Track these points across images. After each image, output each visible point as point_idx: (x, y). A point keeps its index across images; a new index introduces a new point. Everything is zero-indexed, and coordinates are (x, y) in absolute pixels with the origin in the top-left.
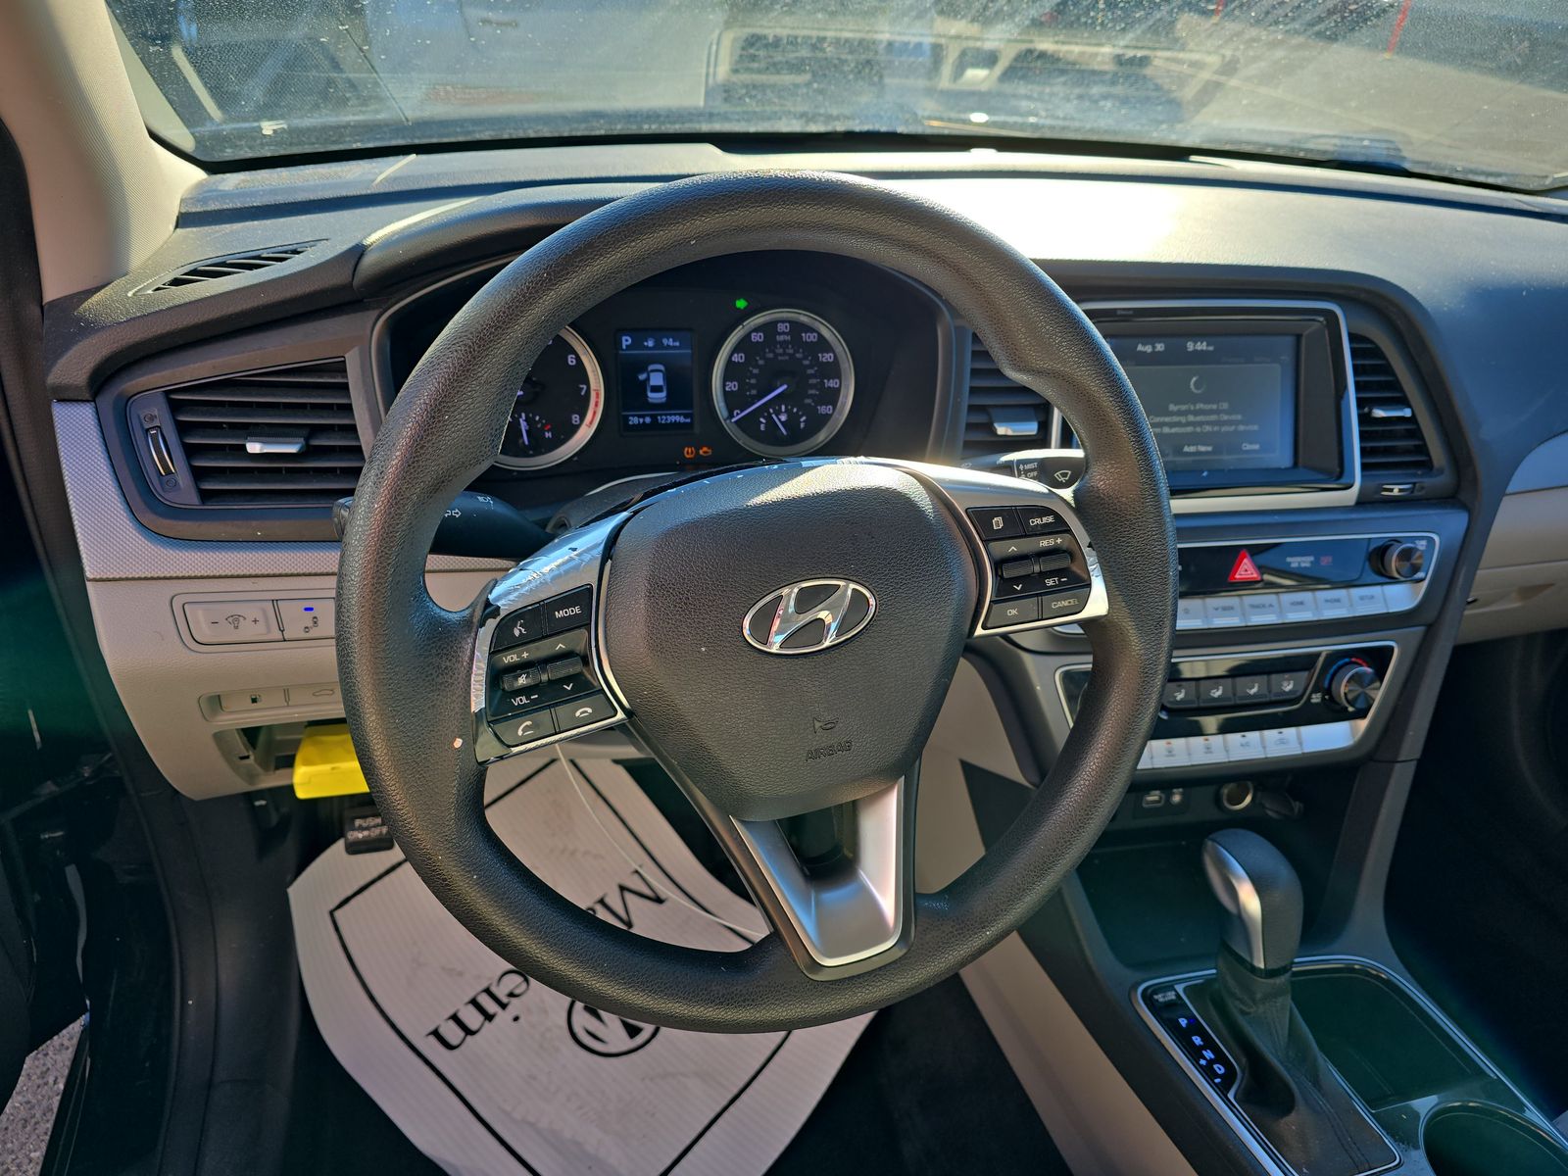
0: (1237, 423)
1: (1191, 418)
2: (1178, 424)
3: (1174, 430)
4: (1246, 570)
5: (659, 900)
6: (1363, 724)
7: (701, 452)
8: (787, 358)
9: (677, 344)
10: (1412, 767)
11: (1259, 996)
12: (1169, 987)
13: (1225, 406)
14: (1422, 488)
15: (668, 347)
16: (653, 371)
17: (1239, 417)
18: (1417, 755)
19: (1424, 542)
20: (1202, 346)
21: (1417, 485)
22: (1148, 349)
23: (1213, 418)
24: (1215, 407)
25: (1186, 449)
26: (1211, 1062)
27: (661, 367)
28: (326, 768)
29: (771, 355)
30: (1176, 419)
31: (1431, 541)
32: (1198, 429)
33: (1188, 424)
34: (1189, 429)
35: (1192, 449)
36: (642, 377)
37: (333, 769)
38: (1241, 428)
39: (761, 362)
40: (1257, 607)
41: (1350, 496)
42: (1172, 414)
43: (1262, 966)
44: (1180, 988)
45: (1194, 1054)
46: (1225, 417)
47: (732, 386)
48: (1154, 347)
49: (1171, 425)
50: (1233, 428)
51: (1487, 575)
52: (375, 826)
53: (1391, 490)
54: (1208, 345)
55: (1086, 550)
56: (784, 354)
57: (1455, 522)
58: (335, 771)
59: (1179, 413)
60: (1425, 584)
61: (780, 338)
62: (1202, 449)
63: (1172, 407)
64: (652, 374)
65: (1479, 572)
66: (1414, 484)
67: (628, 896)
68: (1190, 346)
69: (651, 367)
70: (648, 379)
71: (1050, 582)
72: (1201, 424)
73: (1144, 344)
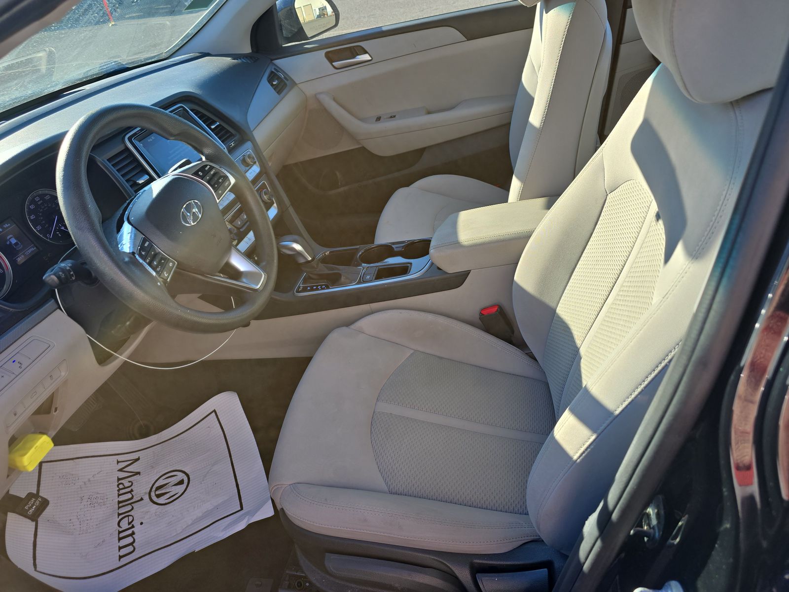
5: (138, 459)
6: (275, 205)
7: (49, 255)
8: (47, 208)
9: (9, 225)
10: (291, 206)
11: (316, 266)
12: (299, 287)
15: (7, 228)
16: (10, 238)
18: (290, 203)
19: (249, 153)
21: (235, 140)
26: (321, 288)
27: (11, 236)
28: (33, 450)
29: (41, 210)
36: (8, 243)
37: (35, 448)
39: (41, 214)
43: (311, 259)
44: (301, 285)
45: (317, 289)
47: (39, 228)
51: (266, 154)
52: (34, 503)
53: (233, 144)
55: (220, 169)
56: (45, 207)
57: (249, 144)
58: (37, 448)
60: (257, 163)
61: (39, 203)
64: (10, 240)
65: (264, 154)
67: (125, 470)
69: (8, 238)
70: (10, 242)
71: (220, 181)
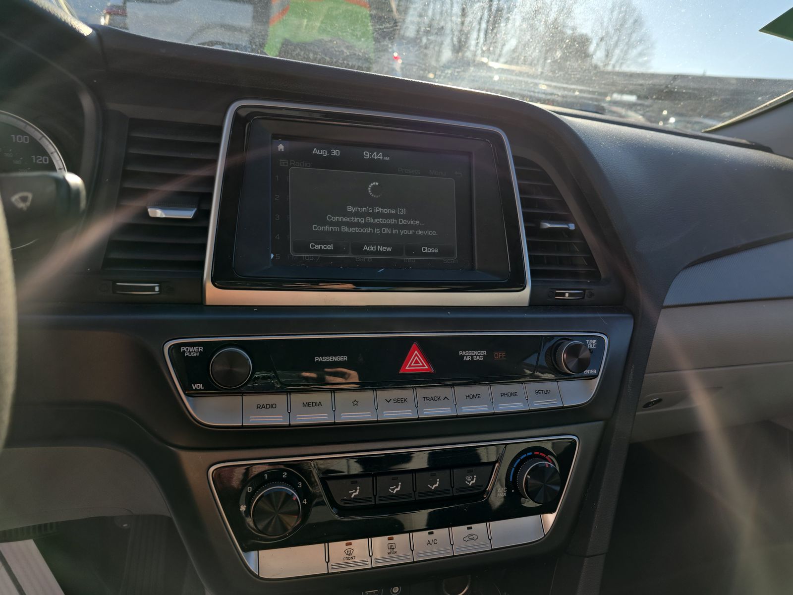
0: (415, 228)
1: (370, 220)
2: (358, 225)
3: (352, 230)
4: (416, 362)
13: (403, 211)
14: (592, 295)
17: (417, 222)
19: (594, 342)
20: (378, 156)
21: (587, 291)
22: (324, 153)
23: (392, 221)
24: (393, 211)
25: (366, 248)
30: (355, 220)
31: (600, 341)
32: (377, 231)
33: (366, 225)
34: (368, 230)
35: (372, 248)
38: (420, 232)
40: (432, 399)
41: (522, 297)
42: (350, 214)
46: (404, 222)
48: (330, 152)
49: (350, 225)
50: (411, 232)
53: (563, 295)
54: (383, 156)
57: (622, 325)
59: (357, 214)
60: (597, 381)
62: (382, 249)
63: (350, 208)
66: (584, 290)
68: (367, 155)
72: (380, 226)
73: (320, 149)
